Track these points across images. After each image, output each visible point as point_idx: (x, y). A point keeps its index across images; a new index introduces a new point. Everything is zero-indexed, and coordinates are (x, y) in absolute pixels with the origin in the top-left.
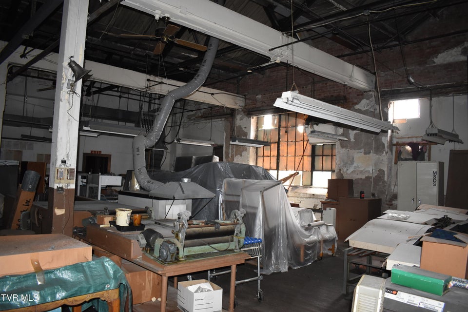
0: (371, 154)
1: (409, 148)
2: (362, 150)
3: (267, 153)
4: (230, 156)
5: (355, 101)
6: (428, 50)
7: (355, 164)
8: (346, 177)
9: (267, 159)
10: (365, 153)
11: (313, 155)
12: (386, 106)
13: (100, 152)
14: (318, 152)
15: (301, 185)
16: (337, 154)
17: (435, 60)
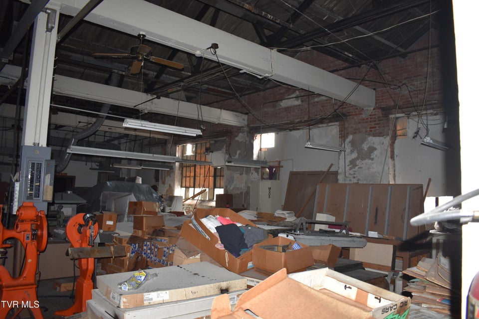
0: (244, 175)
1: (268, 170)
2: (239, 172)
3: (188, 174)
4: (164, 176)
5: (236, 134)
6: (278, 96)
7: (235, 183)
8: (229, 193)
9: (188, 179)
10: (240, 175)
11: (215, 176)
12: (252, 138)
13: (66, 174)
14: (218, 173)
15: (207, 199)
16: (225, 175)
17: (281, 104)
